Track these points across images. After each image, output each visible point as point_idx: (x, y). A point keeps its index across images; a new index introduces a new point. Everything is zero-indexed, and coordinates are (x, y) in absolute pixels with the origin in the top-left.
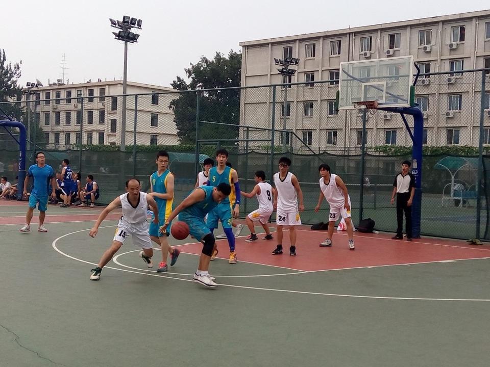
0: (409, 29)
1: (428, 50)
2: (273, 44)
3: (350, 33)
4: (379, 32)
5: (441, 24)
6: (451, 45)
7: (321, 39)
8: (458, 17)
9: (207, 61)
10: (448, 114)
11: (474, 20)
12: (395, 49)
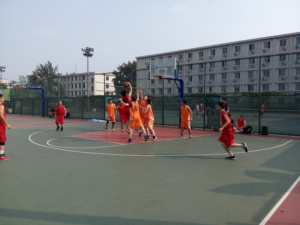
0: (195, 51)
1: (202, 58)
2: (147, 57)
3: (174, 53)
4: (185, 52)
5: (206, 49)
6: (210, 57)
7: (165, 55)
8: (212, 46)
9: (125, 64)
10: (210, 81)
11: (218, 47)
12: (190, 58)
